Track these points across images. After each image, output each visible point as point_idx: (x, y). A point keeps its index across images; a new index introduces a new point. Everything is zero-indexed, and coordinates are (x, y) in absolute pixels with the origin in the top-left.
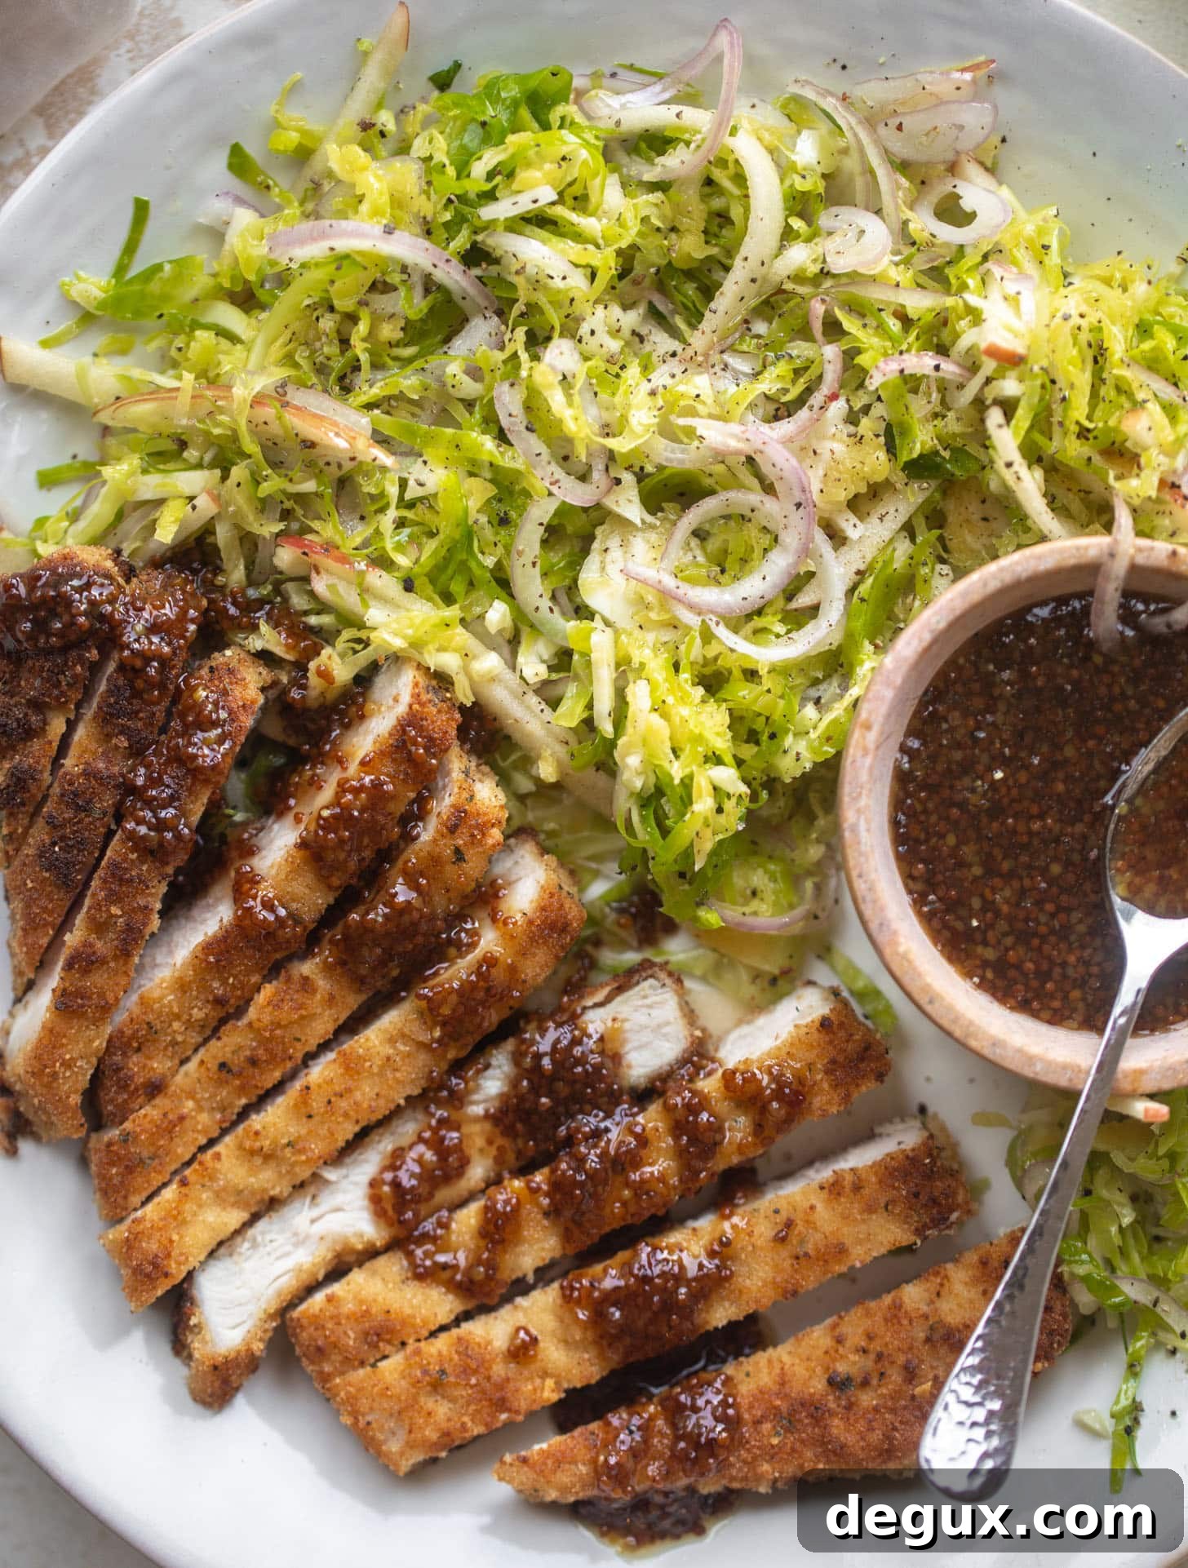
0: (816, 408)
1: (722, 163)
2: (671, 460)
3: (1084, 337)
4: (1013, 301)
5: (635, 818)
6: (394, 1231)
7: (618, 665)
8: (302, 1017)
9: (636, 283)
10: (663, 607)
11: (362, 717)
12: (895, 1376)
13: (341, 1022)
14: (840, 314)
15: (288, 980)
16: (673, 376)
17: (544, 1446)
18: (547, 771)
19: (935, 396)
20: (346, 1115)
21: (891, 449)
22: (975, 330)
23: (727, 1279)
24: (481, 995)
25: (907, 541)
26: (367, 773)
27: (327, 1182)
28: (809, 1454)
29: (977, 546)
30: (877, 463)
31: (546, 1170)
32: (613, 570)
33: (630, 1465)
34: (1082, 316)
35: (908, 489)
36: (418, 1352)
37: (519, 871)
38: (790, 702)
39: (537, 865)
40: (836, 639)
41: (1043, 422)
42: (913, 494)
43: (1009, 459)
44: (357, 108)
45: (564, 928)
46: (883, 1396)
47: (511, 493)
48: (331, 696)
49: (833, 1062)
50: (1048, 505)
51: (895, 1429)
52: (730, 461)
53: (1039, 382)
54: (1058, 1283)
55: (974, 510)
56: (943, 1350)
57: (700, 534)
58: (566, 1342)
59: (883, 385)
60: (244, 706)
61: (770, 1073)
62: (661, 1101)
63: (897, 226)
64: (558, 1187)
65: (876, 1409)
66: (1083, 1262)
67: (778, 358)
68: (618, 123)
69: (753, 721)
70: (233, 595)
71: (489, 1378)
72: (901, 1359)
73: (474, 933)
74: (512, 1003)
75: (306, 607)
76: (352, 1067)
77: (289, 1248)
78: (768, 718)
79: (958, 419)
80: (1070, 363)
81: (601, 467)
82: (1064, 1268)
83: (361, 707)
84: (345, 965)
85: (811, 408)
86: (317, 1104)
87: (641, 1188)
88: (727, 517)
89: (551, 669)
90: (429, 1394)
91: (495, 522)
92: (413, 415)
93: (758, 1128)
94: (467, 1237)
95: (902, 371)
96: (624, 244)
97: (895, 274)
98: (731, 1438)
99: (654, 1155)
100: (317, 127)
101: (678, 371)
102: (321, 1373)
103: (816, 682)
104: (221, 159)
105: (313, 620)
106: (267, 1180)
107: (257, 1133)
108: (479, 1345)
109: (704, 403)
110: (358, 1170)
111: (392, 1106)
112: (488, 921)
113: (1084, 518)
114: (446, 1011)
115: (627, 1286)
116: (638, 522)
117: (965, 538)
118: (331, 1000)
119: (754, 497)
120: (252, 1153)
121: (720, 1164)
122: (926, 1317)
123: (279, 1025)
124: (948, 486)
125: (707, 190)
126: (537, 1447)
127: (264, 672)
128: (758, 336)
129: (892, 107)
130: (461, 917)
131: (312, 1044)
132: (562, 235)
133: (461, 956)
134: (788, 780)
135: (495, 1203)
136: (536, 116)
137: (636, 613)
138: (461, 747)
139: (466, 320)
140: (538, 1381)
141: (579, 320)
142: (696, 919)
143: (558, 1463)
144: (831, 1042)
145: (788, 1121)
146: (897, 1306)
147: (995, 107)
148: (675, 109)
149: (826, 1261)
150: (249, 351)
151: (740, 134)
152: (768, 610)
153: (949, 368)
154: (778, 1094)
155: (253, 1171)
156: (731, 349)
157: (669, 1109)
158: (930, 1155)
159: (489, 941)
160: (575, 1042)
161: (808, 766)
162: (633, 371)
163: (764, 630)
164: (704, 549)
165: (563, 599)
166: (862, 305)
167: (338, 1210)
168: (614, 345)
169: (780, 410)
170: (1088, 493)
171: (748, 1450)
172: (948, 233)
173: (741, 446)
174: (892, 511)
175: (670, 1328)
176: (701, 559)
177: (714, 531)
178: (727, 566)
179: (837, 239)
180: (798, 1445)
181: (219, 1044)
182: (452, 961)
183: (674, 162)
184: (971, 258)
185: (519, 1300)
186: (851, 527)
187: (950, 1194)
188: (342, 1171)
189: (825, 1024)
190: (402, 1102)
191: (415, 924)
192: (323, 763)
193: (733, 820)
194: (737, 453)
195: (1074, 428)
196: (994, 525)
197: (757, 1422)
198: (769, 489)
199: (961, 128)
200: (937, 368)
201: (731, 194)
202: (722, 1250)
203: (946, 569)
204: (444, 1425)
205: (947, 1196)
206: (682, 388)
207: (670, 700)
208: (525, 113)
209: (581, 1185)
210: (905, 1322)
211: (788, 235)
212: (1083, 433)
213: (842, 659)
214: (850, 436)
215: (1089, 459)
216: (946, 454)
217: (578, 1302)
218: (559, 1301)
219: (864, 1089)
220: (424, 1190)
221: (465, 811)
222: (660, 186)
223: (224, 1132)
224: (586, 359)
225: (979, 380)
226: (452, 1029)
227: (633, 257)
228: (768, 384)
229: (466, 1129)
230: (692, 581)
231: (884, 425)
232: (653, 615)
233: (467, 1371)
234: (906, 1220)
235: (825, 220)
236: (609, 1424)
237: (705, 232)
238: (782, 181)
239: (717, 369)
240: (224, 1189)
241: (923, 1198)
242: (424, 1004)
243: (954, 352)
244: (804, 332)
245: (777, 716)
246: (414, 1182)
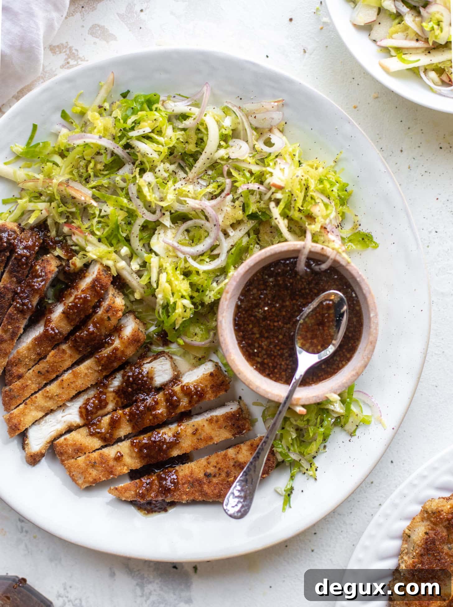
0: (222, 197)
1: (202, 124)
2: (179, 209)
3: (303, 182)
4: (282, 170)
5: (160, 312)
6: (85, 421)
7: (160, 267)
8: (62, 360)
9: (175, 157)
10: (174, 251)
11: (85, 277)
12: (224, 475)
13: (74, 362)
14: (232, 170)
15: (59, 350)
16: (182, 185)
17: (122, 485)
18: (137, 296)
19: (258, 196)
20: (73, 388)
21: (244, 210)
22: (271, 178)
23: (178, 443)
24: (113, 358)
25: (247, 237)
26: (83, 294)
27: (67, 406)
28: (197, 494)
29: (269, 240)
30: (239, 214)
31: (129, 409)
32: (161, 240)
33: (146, 493)
34: (302, 176)
35: (248, 222)
36: (88, 456)
37: (128, 323)
38: (208, 282)
39: (133, 322)
40: (224, 264)
41: (288, 206)
42: (250, 224)
43: (276, 217)
44: (98, 102)
45: (139, 341)
46: (219, 480)
47: (133, 215)
48: (76, 270)
49: (213, 385)
50: (288, 231)
51: (222, 490)
52: (197, 211)
53: (287, 195)
54: (272, 453)
55: (268, 230)
56: (238, 469)
57: (188, 231)
58: (131, 456)
59: (242, 192)
60: (50, 272)
61: (194, 387)
62: (163, 392)
63: (252, 146)
64: (131, 414)
65: (217, 484)
66: (280, 448)
67: (214, 182)
68: (173, 111)
69: (198, 286)
70: (52, 239)
71: (108, 465)
72: (226, 470)
73: (114, 341)
74: (122, 361)
75: (72, 244)
76: (76, 375)
77: (55, 424)
78: (202, 286)
79: (264, 203)
80: (297, 190)
81: (159, 210)
82: (274, 449)
83: (85, 274)
84: (75, 347)
85: (221, 197)
86: (65, 385)
87: (155, 416)
88: (196, 226)
89: (141, 266)
90: (91, 468)
91: (127, 223)
92: (106, 191)
93: (190, 402)
94: (106, 425)
95: (248, 188)
96: (171, 146)
97: (250, 160)
98: (175, 488)
99: (160, 407)
100: (86, 106)
101: (183, 184)
102: (61, 459)
103: (217, 276)
104: (59, 114)
105: (74, 248)
106: (50, 404)
107: (47, 392)
108: (106, 456)
109: (191, 193)
110: (77, 404)
111: (87, 387)
112: (117, 337)
113: (300, 234)
114: (103, 362)
115: (149, 443)
116: (169, 227)
117: (264, 237)
118: (71, 356)
119: (203, 222)
120: (47, 397)
121: (178, 411)
122: (233, 459)
123: (55, 362)
124: (261, 223)
125: (198, 131)
126: (120, 485)
127: (58, 262)
128: (209, 175)
129: (253, 111)
130: (110, 335)
131: (65, 368)
132: (153, 142)
133: (109, 347)
134: (207, 304)
135: (114, 416)
136: (149, 107)
137: (166, 253)
138: (113, 287)
139: (124, 165)
140: (122, 467)
141: (156, 167)
142: (177, 342)
143: (126, 490)
144: (213, 380)
145: (199, 401)
146: (226, 455)
147: (283, 114)
148: (190, 107)
149: (206, 441)
150: (61, 169)
151: (207, 116)
152: (205, 254)
153: (262, 188)
154: (196, 393)
155: (46, 402)
156: (201, 178)
157: (165, 395)
158: (239, 414)
159: (117, 343)
160: (139, 373)
161: (213, 300)
162: (170, 183)
163: (203, 260)
164: (188, 235)
165: (146, 246)
166: (239, 168)
167: (70, 414)
168: (166, 175)
169: (213, 197)
170: (301, 227)
171: (180, 492)
172: (266, 149)
173: (199, 207)
174: (243, 229)
175: (160, 456)
176: (187, 238)
177: (192, 230)
178: (194, 241)
179: (233, 148)
180: (194, 492)
181: (39, 366)
182: (106, 348)
183: (187, 123)
184: (272, 157)
185: (119, 444)
186: (231, 232)
187: (244, 425)
188: (73, 404)
189: (211, 374)
190: (90, 386)
191: (95, 337)
192: (73, 289)
193: (189, 314)
194: (198, 209)
195: (297, 209)
196: (274, 234)
197: (183, 484)
198: (207, 219)
199: (273, 119)
200: (259, 188)
201: (204, 133)
202: (177, 435)
203: (258, 246)
204: (95, 477)
205: (243, 426)
206: (184, 189)
207: (173, 279)
208: (145, 106)
209: (138, 414)
210: (228, 460)
211: (220, 146)
212: (300, 210)
213: (225, 270)
214: (232, 206)
215: (301, 218)
216: (260, 213)
217: (135, 446)
218: (130, 445)
219: (221, 393)
220: (94, 411)
221: (111, 306)
222: (184, 130)
223: (39, 390)
224: (157, 178)
225: (270, 192)
226: (105, 367)
227: (174, 149)
228: (210, 189)
229: (108, 395)
230: (183, 244)
231: (242, 203)
232: (171, 254)
233: (102, 463)
234: (230, 431)
235: (231, 142)
236: (141, 481)
237: (196, 144)
238: (219, 130)
239: (195, 183)
240: (38, 406)
241: (236, 426)
242: (97, 359)
243: (265, 184)
244: (222, 175)
245: (204, 286)
246: (91, 409)
